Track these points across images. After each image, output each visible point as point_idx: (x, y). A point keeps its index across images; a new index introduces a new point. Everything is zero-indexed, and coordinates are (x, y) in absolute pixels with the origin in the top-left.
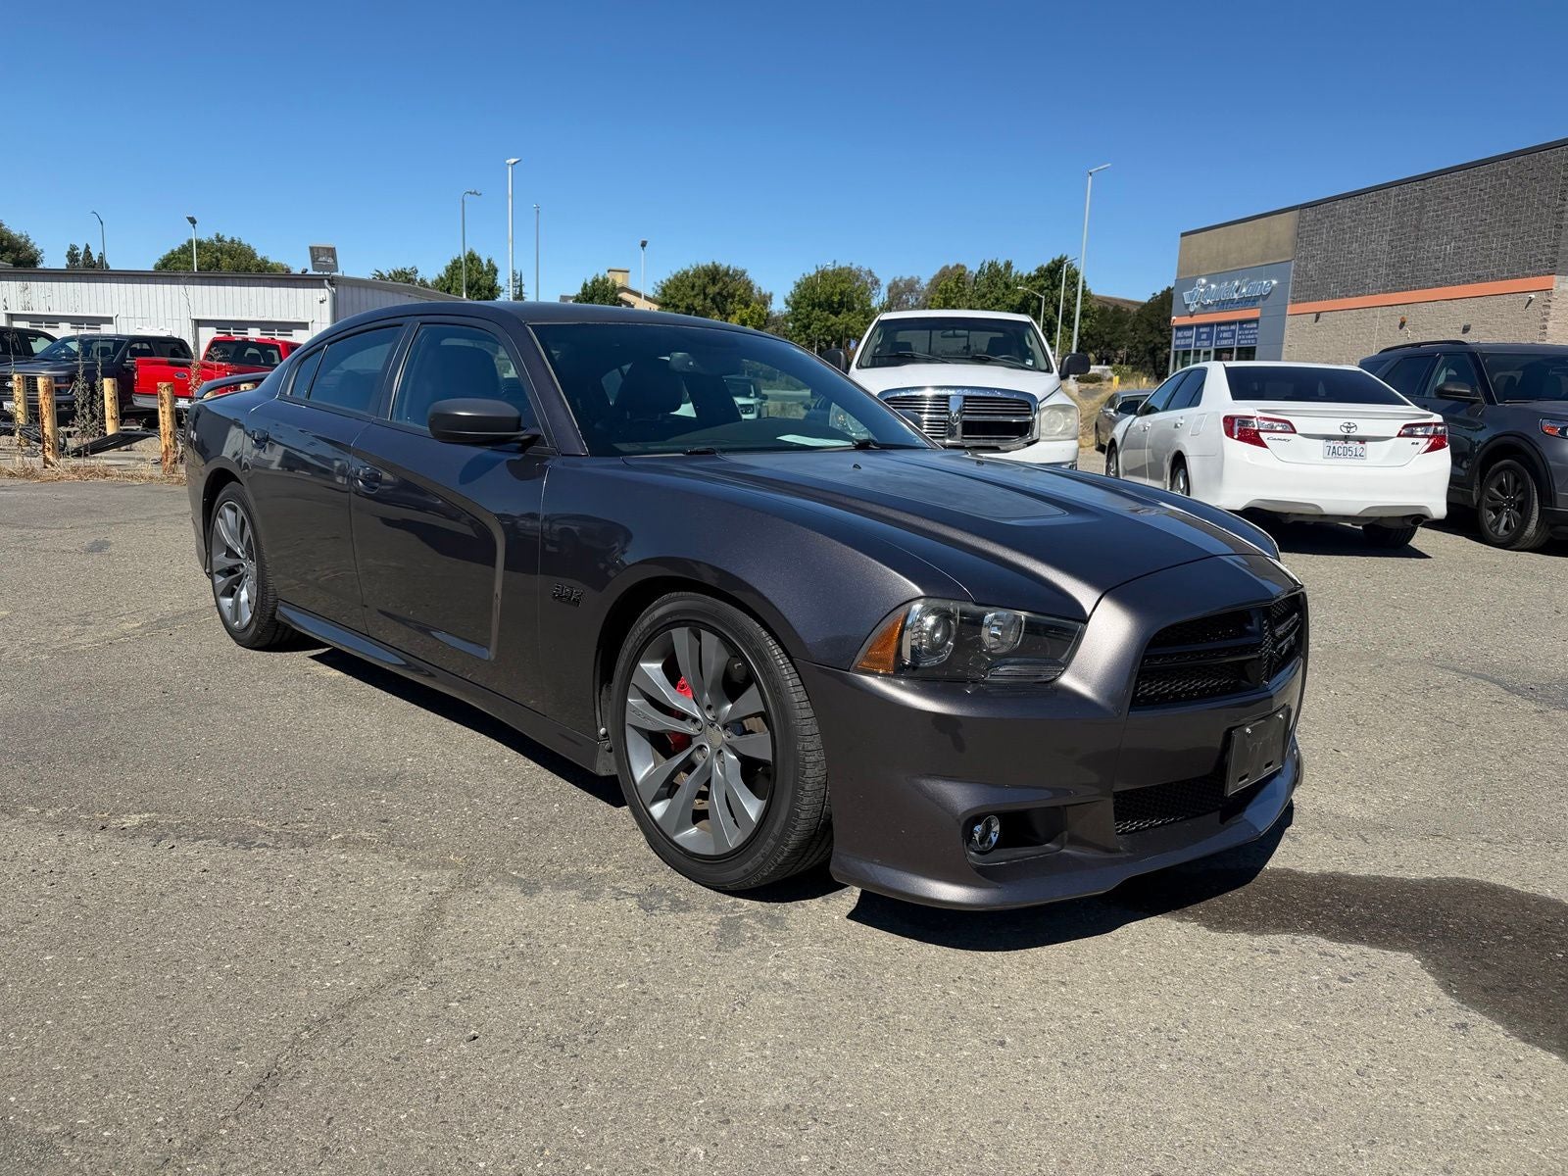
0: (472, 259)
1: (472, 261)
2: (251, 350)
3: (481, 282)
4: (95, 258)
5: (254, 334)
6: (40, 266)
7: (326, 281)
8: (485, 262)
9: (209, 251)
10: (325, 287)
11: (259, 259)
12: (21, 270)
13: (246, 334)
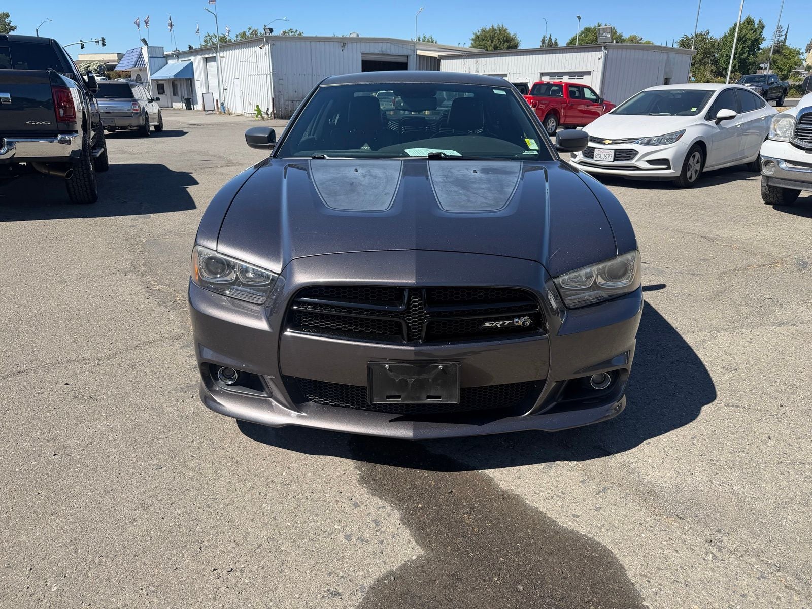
0: (749, 21)
1: (749, 23)
2: (554, 88)
3: (747, 36)
4: (553, 41)
5: (566, 79)
6: (519, 48)
7: (603, 47)
8: (756, 22)
9: (593, 33)
10: (602, 51)
11: (618, 34)
12: (510, 51)
13: (562, 79)
